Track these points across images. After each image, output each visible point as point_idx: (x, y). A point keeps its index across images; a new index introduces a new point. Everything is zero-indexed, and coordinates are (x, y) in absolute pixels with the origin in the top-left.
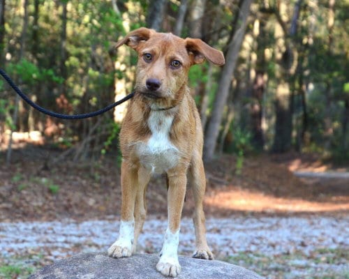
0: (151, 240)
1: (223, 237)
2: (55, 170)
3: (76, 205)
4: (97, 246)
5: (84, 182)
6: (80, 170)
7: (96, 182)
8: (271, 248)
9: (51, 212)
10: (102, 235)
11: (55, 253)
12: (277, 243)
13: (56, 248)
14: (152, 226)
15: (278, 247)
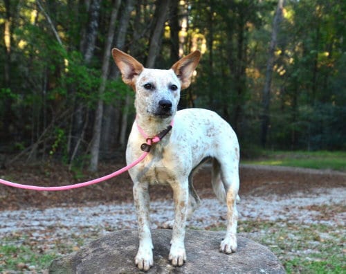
0: (106, 221)
1: (161, 216)
2: (12, 169)
3: (33, 196)
4: (66, 227)
5: (37, 177)
6: (31, 168)
7: (46, 177)
8: (200, 223)
9: (14, 203)
10: (66, 219)
11: (35, 234)
12: (203, 218)
13: (35, 230)
14: (102, 210)
15: (204, 222)
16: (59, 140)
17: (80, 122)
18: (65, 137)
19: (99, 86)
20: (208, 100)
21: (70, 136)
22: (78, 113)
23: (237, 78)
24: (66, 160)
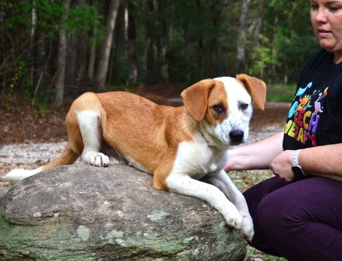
16: (20, 72)
17: (43, 53)
18: (26, 69)
19: (61, 14)
20: (183, 32)
21: (33, 69)
22: (40, 44)
23: (213, 8)
24: (29, 95)
